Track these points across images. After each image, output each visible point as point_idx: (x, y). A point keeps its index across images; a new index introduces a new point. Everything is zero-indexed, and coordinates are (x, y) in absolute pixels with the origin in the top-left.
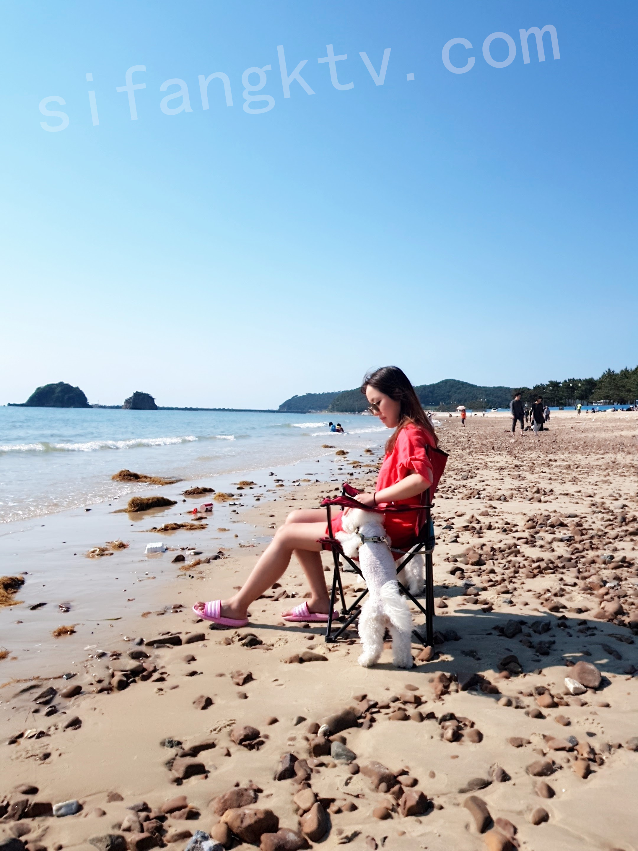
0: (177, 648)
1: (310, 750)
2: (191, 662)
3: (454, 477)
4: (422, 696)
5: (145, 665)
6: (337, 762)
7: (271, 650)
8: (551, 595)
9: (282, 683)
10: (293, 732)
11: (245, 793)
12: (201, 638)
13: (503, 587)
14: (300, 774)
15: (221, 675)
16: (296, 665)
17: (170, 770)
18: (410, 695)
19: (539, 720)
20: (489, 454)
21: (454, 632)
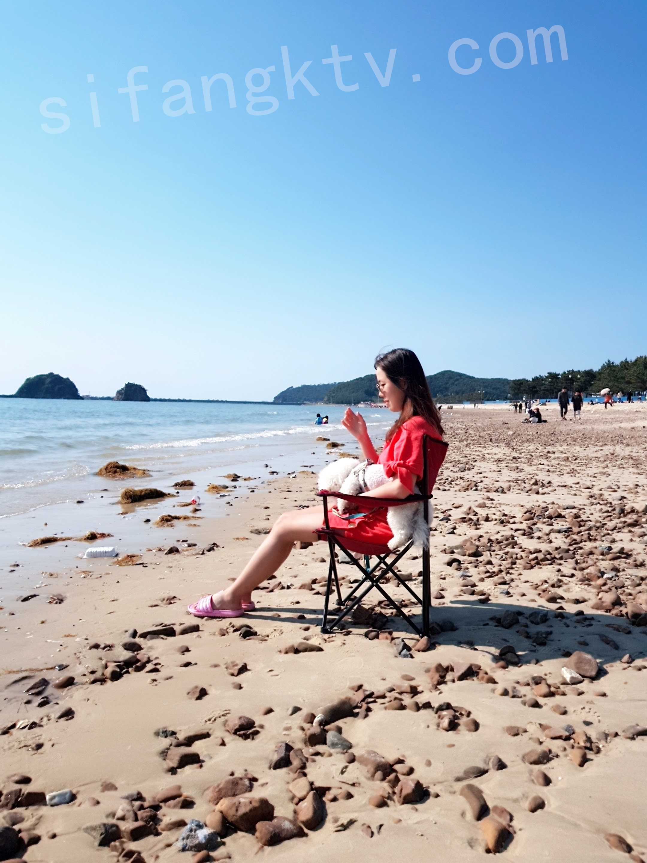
0: (171, 639)
1: (305, 739)
2: (186, 653)
3: (452, 468)
4: (418, 686)
5: (138, 657)
6: (332, 751)
7: (266, 640)
8: (549, 586)
9: (277, 673)
10: (288, 722)
11: (240, 782)
12: (195, 629)
13: (499, 578)
14: (296, 763)
15: (216, 666)
16: (291, 655)
17: (164, 760)
18: (406, 685)
19: (536, 710)
20: (487, 446)
21: (450, 622)
